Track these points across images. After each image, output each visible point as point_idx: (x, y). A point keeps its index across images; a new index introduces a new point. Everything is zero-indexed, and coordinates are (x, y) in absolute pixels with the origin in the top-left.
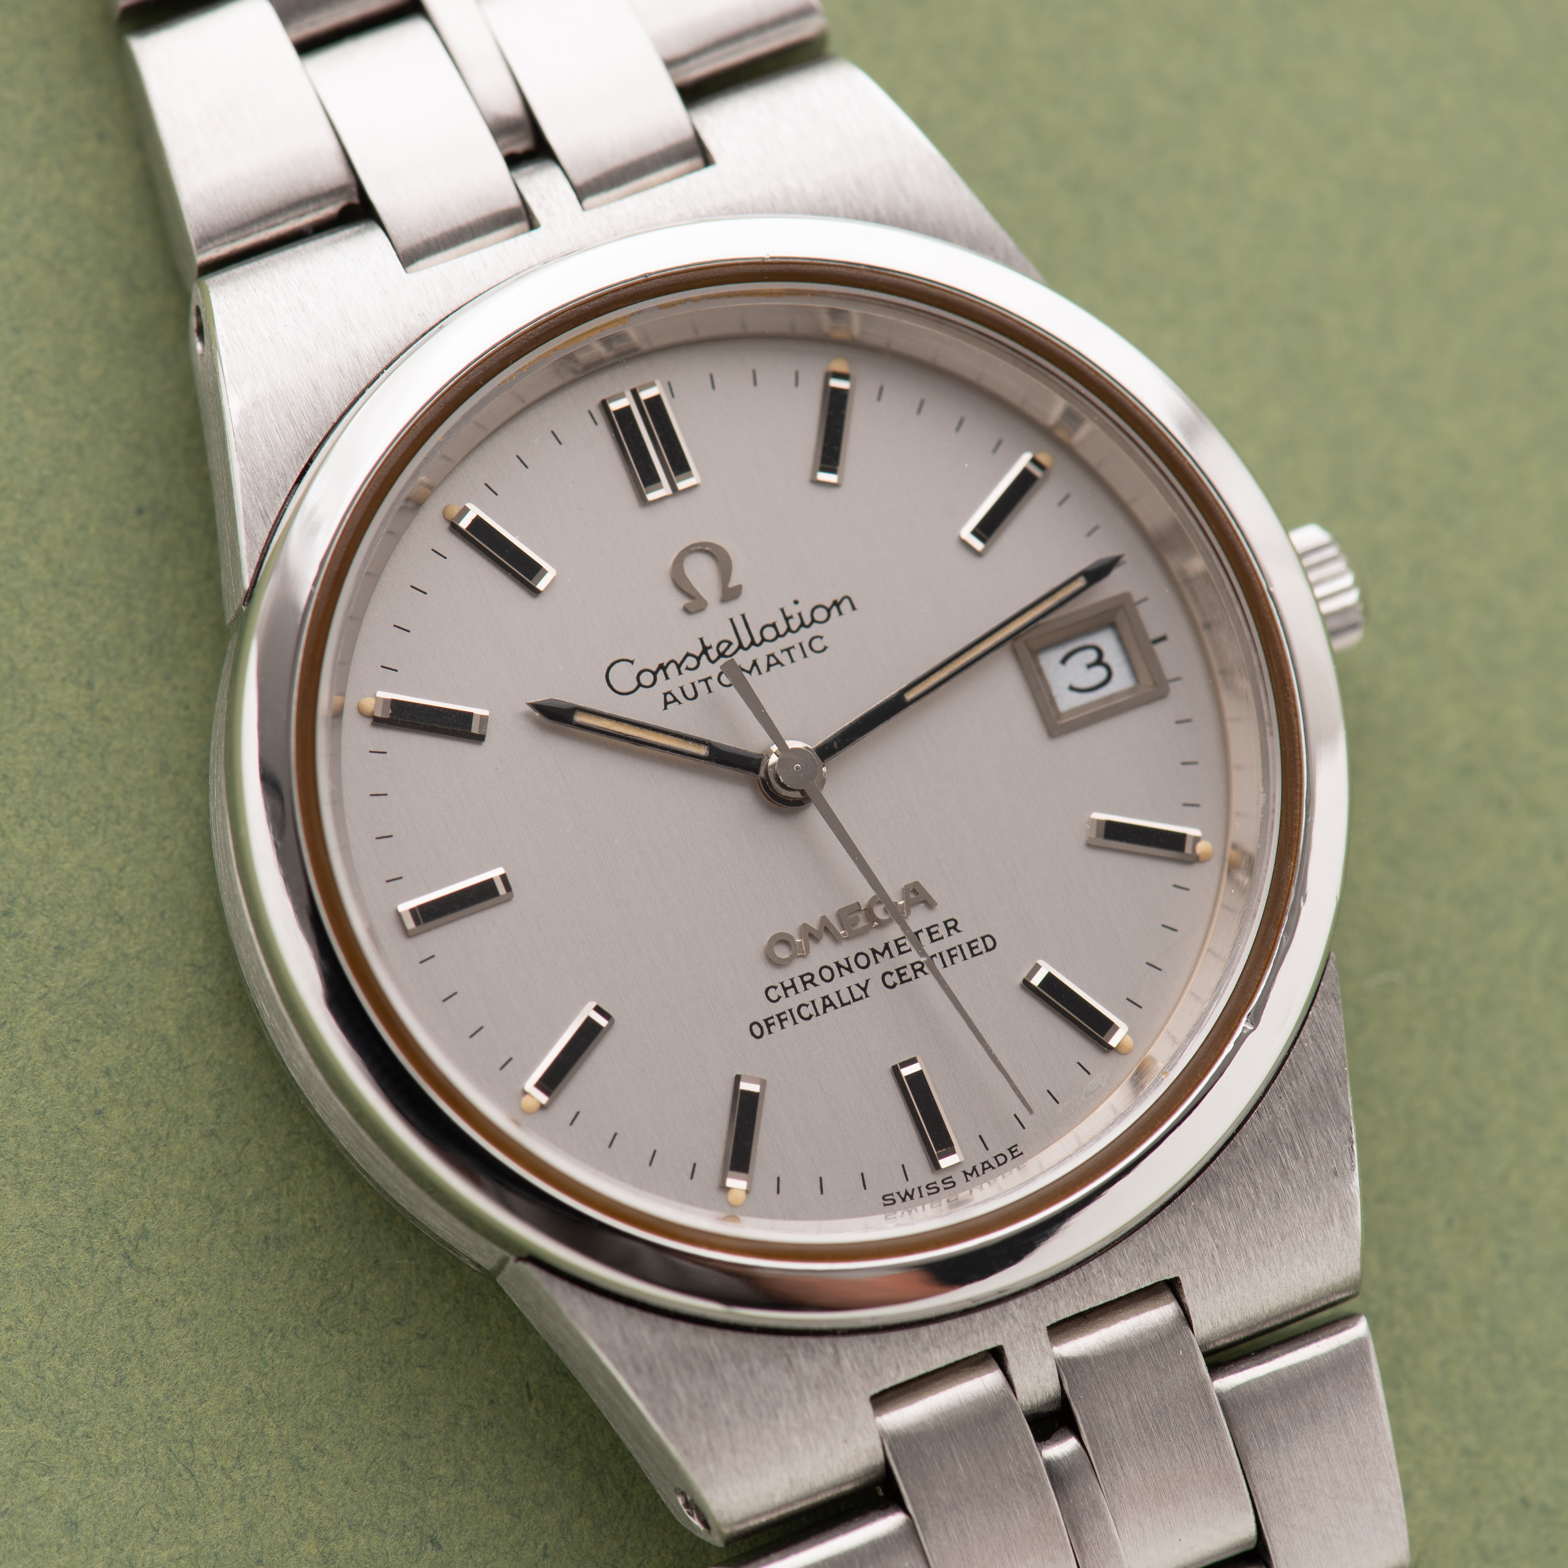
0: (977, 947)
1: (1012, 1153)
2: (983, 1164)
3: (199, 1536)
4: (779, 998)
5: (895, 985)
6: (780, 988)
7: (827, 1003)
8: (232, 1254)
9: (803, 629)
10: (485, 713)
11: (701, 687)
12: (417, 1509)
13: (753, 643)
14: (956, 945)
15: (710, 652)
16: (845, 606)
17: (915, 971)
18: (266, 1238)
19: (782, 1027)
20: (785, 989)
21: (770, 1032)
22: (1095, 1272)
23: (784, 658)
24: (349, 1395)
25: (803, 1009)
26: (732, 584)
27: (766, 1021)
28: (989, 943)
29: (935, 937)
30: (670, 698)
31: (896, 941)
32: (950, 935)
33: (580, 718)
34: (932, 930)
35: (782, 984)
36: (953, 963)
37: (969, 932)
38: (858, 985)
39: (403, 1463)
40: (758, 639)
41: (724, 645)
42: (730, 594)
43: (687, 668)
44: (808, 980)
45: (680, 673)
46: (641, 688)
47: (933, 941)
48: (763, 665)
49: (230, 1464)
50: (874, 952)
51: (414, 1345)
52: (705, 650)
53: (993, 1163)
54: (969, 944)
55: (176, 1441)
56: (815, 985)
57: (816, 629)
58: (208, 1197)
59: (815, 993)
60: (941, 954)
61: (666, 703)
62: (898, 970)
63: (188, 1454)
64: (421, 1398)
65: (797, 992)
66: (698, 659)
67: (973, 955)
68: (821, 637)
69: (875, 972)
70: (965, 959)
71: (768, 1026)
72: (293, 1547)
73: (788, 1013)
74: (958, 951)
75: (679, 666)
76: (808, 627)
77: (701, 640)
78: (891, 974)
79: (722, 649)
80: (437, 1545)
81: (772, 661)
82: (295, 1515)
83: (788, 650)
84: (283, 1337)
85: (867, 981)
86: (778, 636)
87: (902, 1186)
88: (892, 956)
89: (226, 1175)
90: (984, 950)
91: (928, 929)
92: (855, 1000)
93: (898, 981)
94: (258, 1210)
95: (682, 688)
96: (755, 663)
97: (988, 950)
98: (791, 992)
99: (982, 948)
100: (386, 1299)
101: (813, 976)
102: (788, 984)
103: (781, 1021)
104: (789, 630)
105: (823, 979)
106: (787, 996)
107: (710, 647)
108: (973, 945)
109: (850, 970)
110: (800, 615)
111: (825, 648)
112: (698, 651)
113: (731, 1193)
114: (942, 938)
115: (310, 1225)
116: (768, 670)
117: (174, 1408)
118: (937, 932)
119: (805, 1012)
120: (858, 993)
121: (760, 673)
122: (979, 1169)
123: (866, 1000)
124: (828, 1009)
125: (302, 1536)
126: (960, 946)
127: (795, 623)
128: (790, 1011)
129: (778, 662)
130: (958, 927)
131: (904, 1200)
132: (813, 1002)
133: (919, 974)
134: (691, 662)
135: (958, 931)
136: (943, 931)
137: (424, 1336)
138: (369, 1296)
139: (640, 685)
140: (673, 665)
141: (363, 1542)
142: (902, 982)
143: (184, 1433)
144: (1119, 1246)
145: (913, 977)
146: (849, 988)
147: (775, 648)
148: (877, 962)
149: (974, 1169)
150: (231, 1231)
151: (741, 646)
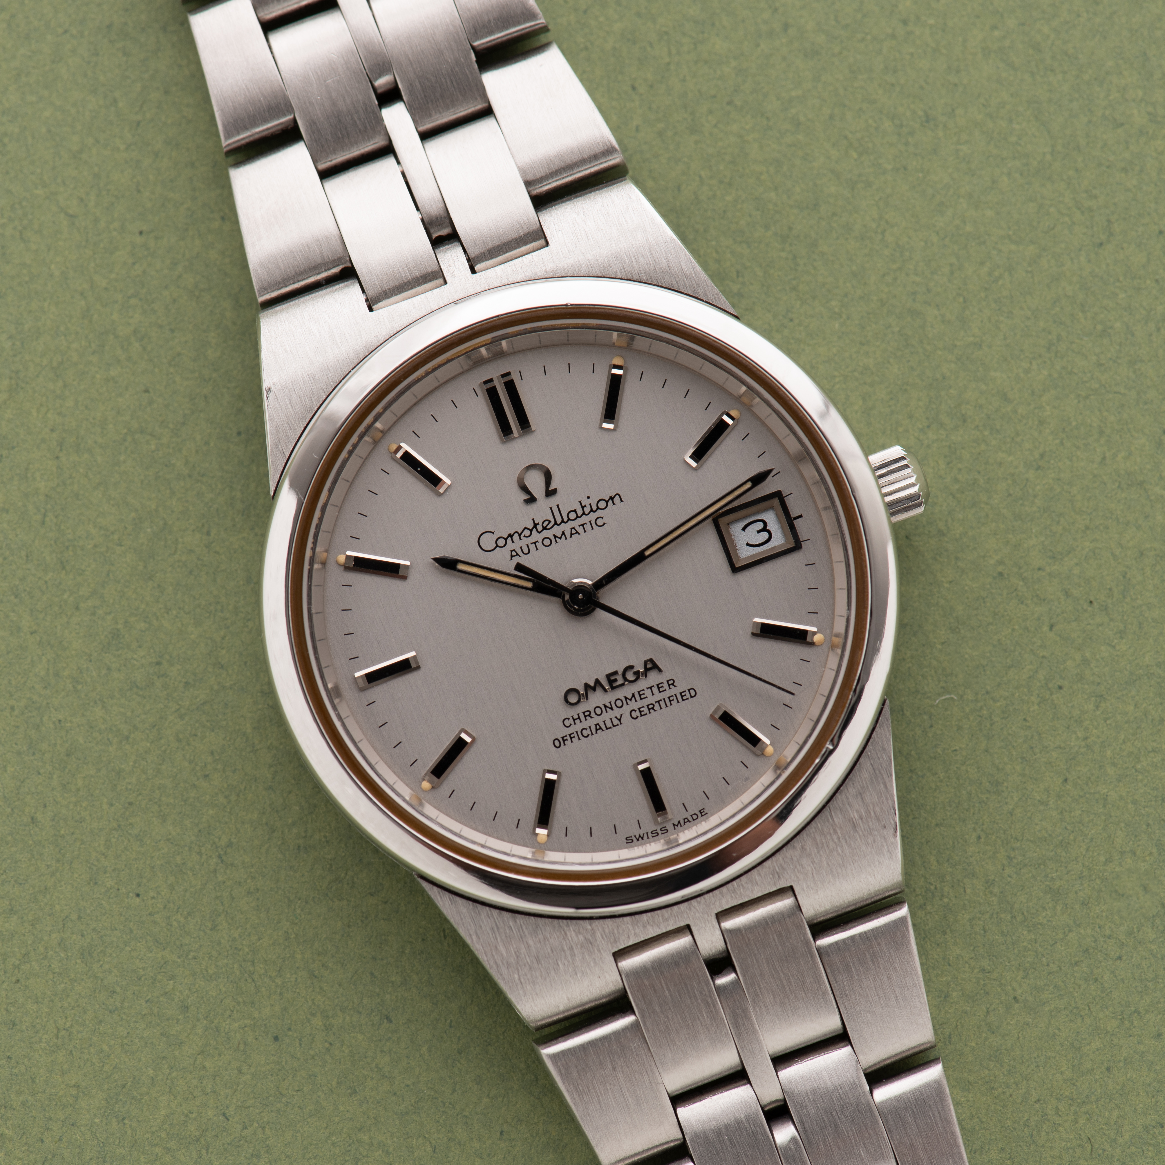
0: (685, 695)
1: (701, 813)
2: (684, 819)
3: (256, 1014)
4: (571, 725)
5: (637, 717)
6: (571, 719)
7: (598, 728)
8: (280, 856)
9: (592, 513)
10: (408, 563)
11: (532, 547)
12: (379, 1000)
13: (563, 521)
14: (673, 694)
15: (538, 526)
16: (617, 499)
17: (649, 709)
18: (299, 847)
19: (572, 742)
20: (574, 720)
21: (565, 744)
22: (743, 883)
23: (580, 530)
24: (343, 936)
25: (584, 731)
26: (551, 488)
27: (563, 738)
28: (692, 693)
29: (661, 689)
30: (514, 553)
31: (639, 692)
32: (670, 688)
33: (460, 567)
34: (660, 686)
35: (572, 717)
36: (671, 704)
37: (681, 686)
38: (616, 717)
39: (372, 974)
40: (566, 519)
41: (547, 523)
42: (550, 493)
43: (525, 536)
44: (587, 715)
45: (520, 539)
46: (498, 548)
47: (660, 692)
48: (568, 534)
49: (274, 974)
50: (626, 698)
51: (380, 907)
52: (535, 525)
53: (690, 819)
54: (681, 693)
55: (244, 961)
56: (592, 717)
57: (599, 513)
58: (267, 824)
59: (591, 722)
60: (664, 699)
61: (512, 556)
62: (639, 709)
63: (251, 968)
64: (383, 937)
65: (581, 722)
66: (531, 531)
67: (683, 700)
68: (602, 518)
69: (626, 709)
70: (678, 702)
71: (564, 741)
72: (309, 1021)
73: (575, 733)
74: (674, 698)
75: (520, 535)
76: (595, 512)
77: (533, 520)
78: (635, 711)
79: (545, 525)
80: (389, 1020)
81: (574, 531)
82: (310, 1003)
83: (583, 525)
84: (307, 902)
85: (621, 715)
86: (577, 517)
87: (637, 832)
88: (636, 701)
89: (277, 811)
90: (689, 697)
91: (658, 685)
92: (614, 726)
93: (639, 715)
94: (295, 830)
95: (521, 548)
96: (563, 533)
97: (692, 697)
98: (577, 721)
99: (688, 696)
100: (365, 881)
101: (590, 712)
102: (576, 717)
103: (571, 738)
104: (584, 513)
105: (596, 714)
106: (575, 724)
107: (538, 524)
108: (683, 694)
109: (611, 708)
110: (590, 505)
111: (604, 524)
112: (531, 526)
113: (539, 836)
114: (665, 690)
115: (323, 839)
116: (571, 537)
117: (244, 942)
118: (662, 687)
119: (585, 733)
120: (616, 722)
121: (566, 539)
122: (682, 822)
123: (620, 726)
124: (598, 731)
125: (313, 1015)
126: (676, 695)
127: (587, 510)
128: (577, 732)
129: (577, 532)
130: (675, 684)
131: (638, 840)
132: (590, 727)
133: (652, 711)
134: (527, 533)
135: (675, 686)
136: (666, 686)
137: (386, 902)
138: (355, 879)
139: (497, 546)
140: (516, 535)
141: (348, 1018)
142: (642, 715)
143: (249, 956)
144: (758, 868)
145: (648, 713)
146: (611, 719)
147: (575, 524)
148: (627, 704)
149: (679, 822)
150: (279, 843)
151: (556, 523)
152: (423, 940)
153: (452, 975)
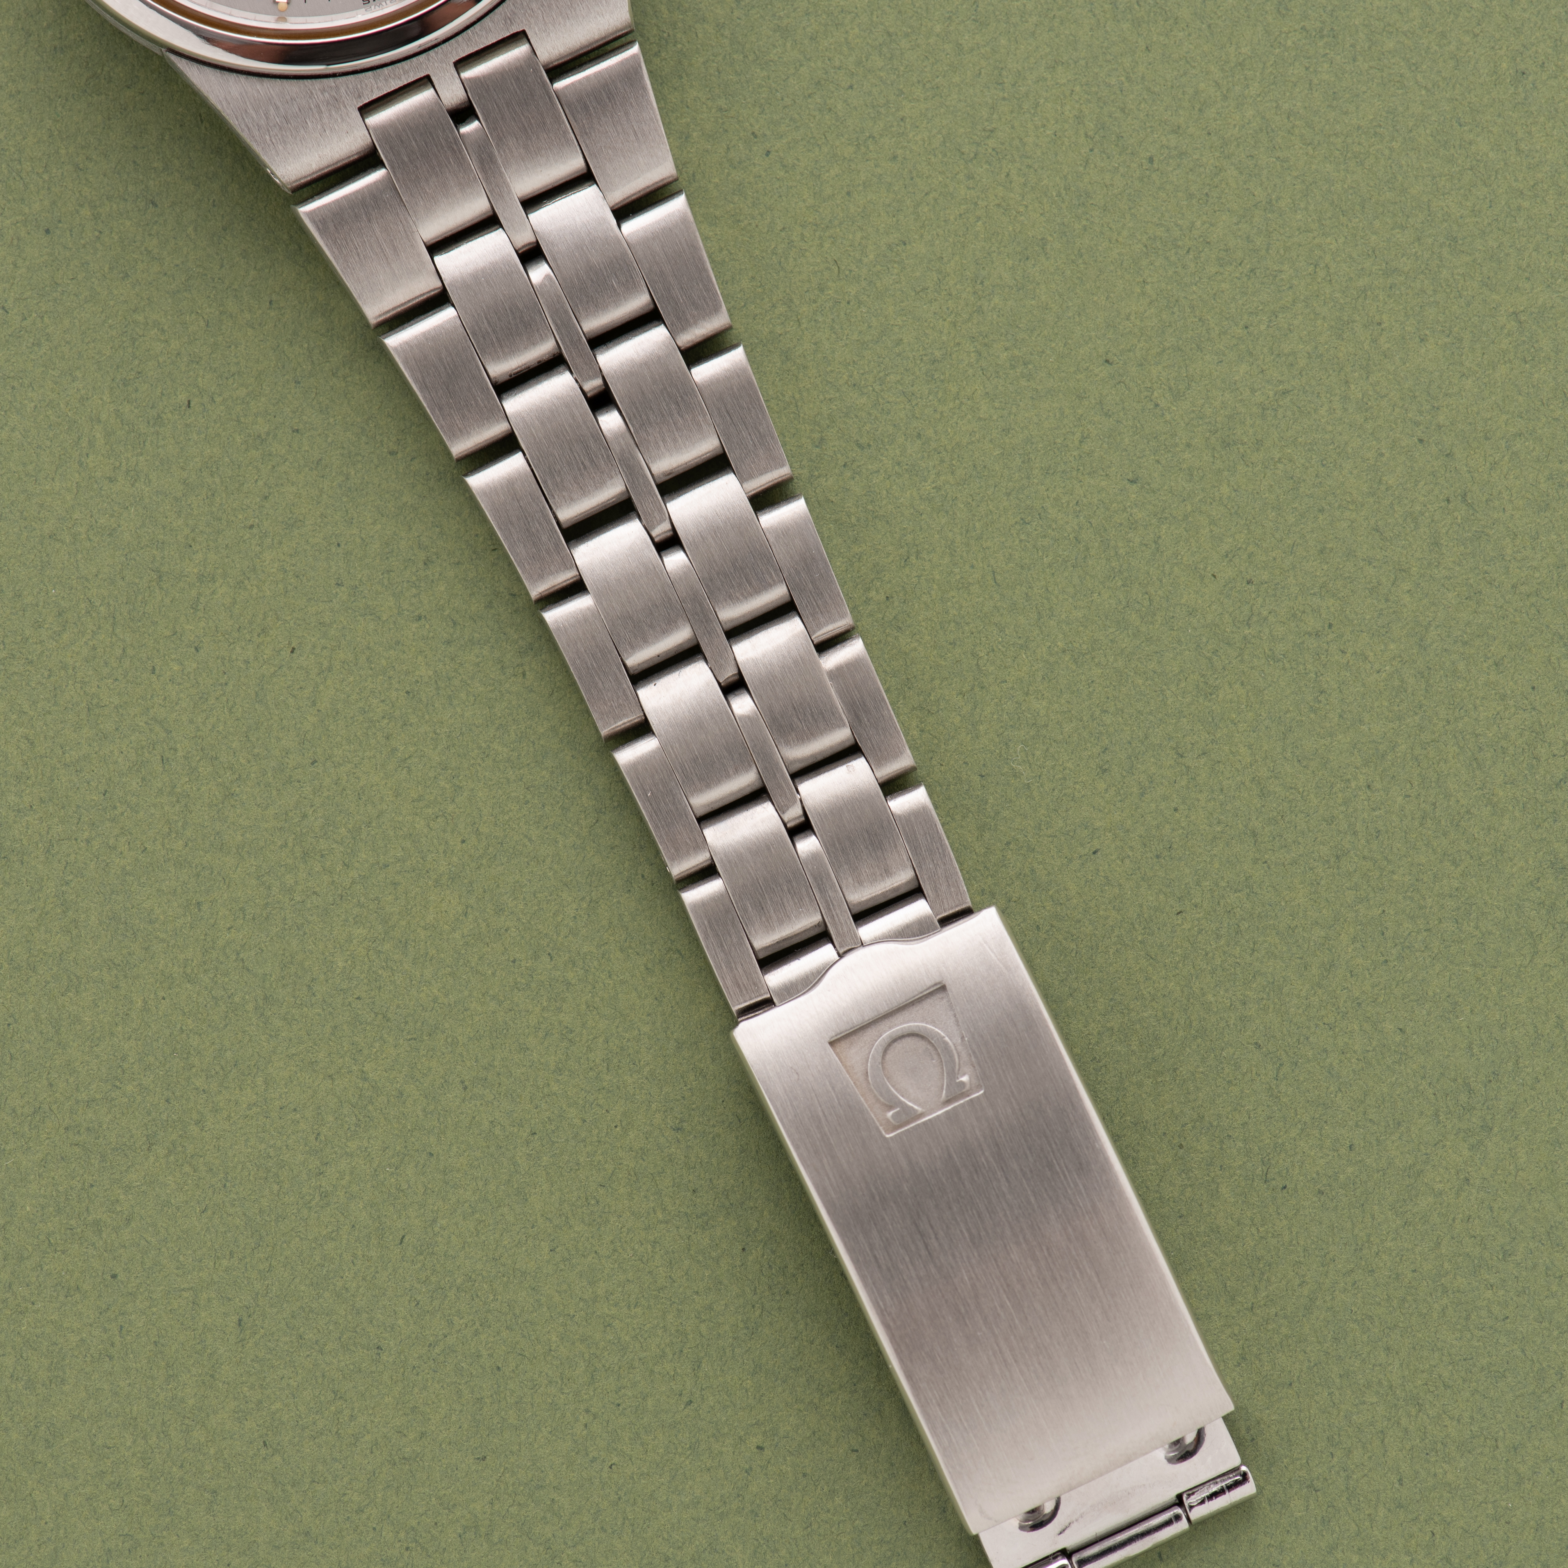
3: (27, 210)
8: (38, 58)
12: (143, 186)
18: (55, 48)
24: (104, 128)
39: (134, 162)
49: (41, 170)
51: (137, 98)
55: (11, 160)
58: (22, 29)
63: (19, 167)
64: (143, 127)
72: (77, 212)
80: (154, 204)
82: (78, 195)
84: (67, 100)
89: (32, 16)
94: (50, 33)
100: (122, 75)
115: (78, 39)
117: (10, 143)
125: (81, 206)
137: (143, 93)
138: (112, 74)
141: (115, 206)
143: (16, 156)
150: (36, 46)
152: (181, 126)
153: (212, 156)
